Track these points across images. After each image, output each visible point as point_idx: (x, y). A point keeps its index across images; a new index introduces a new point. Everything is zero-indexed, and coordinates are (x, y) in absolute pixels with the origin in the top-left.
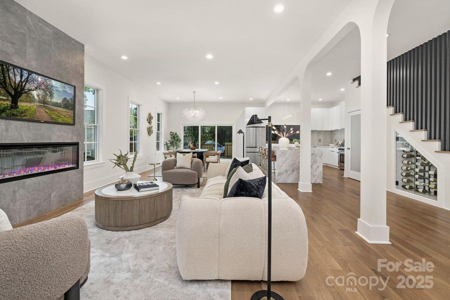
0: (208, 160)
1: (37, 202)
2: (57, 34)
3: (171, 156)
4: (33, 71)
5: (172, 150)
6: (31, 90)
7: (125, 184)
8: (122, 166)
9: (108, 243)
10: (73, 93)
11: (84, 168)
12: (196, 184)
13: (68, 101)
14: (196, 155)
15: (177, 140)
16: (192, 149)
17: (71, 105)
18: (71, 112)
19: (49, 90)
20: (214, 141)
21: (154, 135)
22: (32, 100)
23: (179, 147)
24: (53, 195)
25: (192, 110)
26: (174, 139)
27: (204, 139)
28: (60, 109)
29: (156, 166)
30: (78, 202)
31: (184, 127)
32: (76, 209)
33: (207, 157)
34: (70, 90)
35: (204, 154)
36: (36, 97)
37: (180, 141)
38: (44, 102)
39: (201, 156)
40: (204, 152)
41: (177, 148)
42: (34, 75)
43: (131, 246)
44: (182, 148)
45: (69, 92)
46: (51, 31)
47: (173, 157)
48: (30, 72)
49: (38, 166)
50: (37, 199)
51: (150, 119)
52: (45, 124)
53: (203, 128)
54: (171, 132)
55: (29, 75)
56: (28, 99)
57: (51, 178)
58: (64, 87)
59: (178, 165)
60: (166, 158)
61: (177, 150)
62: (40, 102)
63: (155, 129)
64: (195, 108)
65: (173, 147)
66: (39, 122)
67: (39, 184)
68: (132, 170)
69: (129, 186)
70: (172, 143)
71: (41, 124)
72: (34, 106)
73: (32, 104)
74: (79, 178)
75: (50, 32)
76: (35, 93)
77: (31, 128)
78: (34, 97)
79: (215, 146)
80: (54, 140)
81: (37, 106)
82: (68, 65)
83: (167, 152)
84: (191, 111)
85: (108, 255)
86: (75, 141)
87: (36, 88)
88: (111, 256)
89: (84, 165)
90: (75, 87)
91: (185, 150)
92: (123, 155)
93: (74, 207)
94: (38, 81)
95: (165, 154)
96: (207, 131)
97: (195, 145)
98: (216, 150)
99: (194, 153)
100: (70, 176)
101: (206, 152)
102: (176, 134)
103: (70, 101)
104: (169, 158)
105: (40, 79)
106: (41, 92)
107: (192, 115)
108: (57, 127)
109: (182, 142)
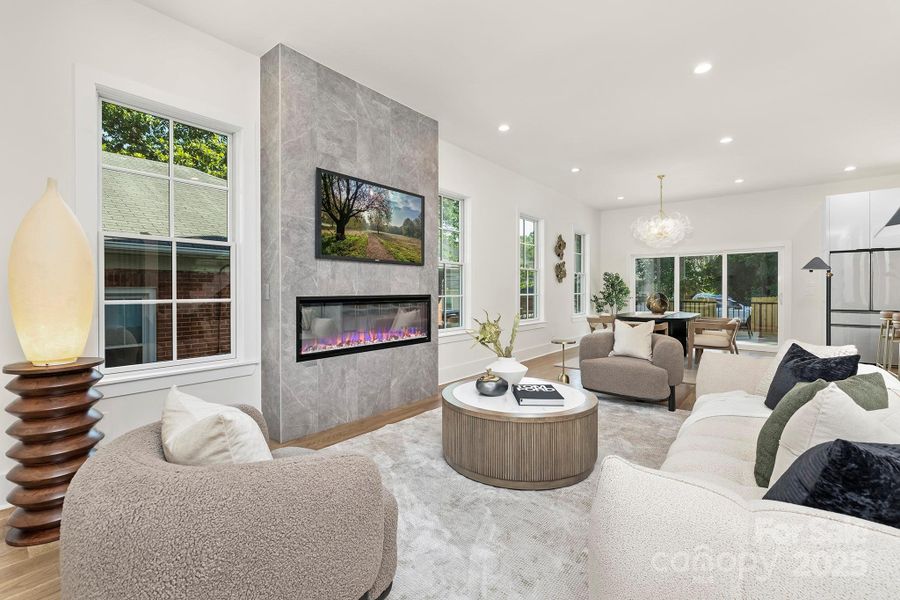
0: (698, 339)
1: (372, 392)
2: (397, 113)
3: (605, 327)
4: (366, 179)
5: (609, 311)
6: (360, 211)
7: (494, 384)
8: (491, 345)
9: (454, 505)
10: (420, 210)
11: (440, 341)
12: (665, 400)
13: (412, 224)
14: (665, 326)
15: (621, 291)
16: (655, 312)
17: (415, 230)
18: (416, 242)
19: (384, 208)
20: (719, 291)
21: (569, 280)
22: (361, 226)
23: (626, 305)
24: (393, 384)
25: (655, 219)
26: (614, 289)
27: (688, 289)
28: (399, 237)
29: (567, 347)
30: (428, 400)
31: (638, 261)
32: (422, 414)
33: (699, 332)
34: (415, 207)
35: (690, 326)
36: (368, 221)
37: (628, 292)
38: (378, 228)
39: (679, 330)
40: (688, 319)
41: (619, 309)
42: (365, 187)
43: (494, 528)
44: (630, 309)
45: (413, 208)
46: (389, 109)
47: (609, 330)
48: (360, 182)
49: (387, 331)
50: (372, 387)
51: (560, 247)
52: (381, 266)
53: (687, 263)
54: (606, 274)
55: (358, 187)
56: (358, 225)
57: (390, 354)
58: (406, 202)
59: (618, 348)
60: (593, 329)
61: (619, 313)
62: (373, 228)
63: (570, 268)
64: (663, 214)
65: (612, 305)
66: (372, 261)
67: (375, 363)
68: (508, 354)
69: (502, 387)
70: (608, 297)
71: (376, 265)
72: (365, 234)
73: (363, 232)
74: (430, 357)
75: (387, 112)
76: (365, 215)
77: (363, 271)
78: (364, 221)
79: (719, 306)
80: (395, 291)
81: (369, 234)
82: (414, 162)
83: (597, 316)
84: (652, 223)
85: (448, 535)
86: (424, 292)
87: (368, 207)
88: (451, 541)
89: (439, 335)
90: (423, 198)
91: (638, 314)
92: (492, 322)
93: (421, 410)
94: (369, 195)
95: (590, 320)
96: (698, 270)
97: (663, 302)
98: (724, 315)
99: (658, 321)
100: (417, 353)
101: (694, 318)
102: (617, 278)
103: (415, 223)
104: (600, 331)
105: (372, 193)
106: (373, 213)
107: (655, 231)
108: (398, 269)
109: (633, 294)
